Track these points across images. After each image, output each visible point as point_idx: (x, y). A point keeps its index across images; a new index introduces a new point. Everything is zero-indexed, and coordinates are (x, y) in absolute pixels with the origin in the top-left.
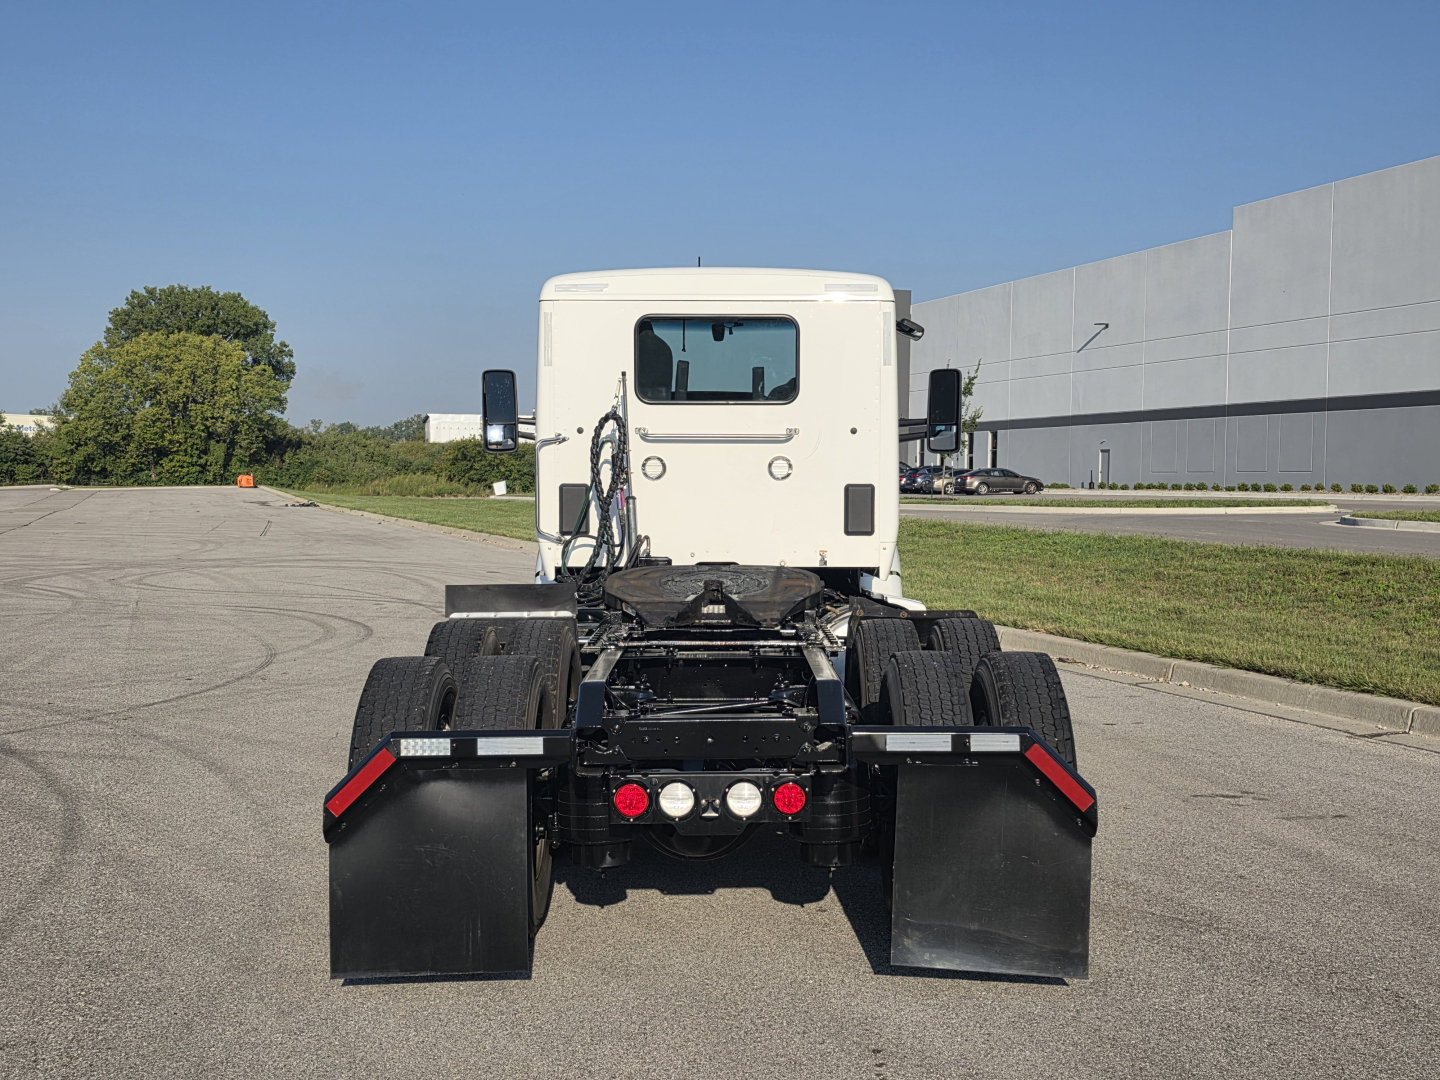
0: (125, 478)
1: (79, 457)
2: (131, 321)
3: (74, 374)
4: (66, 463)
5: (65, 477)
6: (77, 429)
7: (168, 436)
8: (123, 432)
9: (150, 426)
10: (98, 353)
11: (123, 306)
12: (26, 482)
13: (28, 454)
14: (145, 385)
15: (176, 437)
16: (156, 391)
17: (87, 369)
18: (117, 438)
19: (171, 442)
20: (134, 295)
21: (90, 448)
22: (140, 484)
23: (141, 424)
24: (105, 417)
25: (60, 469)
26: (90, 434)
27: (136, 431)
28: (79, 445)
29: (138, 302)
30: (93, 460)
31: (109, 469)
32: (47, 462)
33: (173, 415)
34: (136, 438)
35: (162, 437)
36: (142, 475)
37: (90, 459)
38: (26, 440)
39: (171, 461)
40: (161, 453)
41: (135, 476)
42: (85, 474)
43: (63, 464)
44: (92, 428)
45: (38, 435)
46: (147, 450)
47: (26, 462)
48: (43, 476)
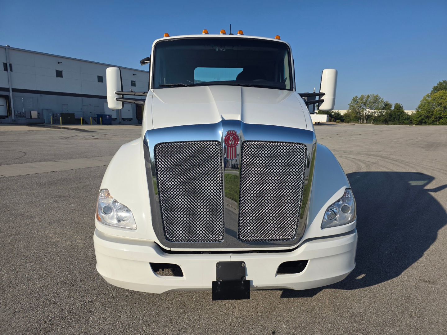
0: (430, 123)
1: (420, 119)
2: (436, 89)
3: (421, 101)
4: (417, 120)
5: (416, 123)
6: (420, 113)
7: (442, 114)
8: (431, 113)
9: (438, 112)
10: (428, 96)
11: (436, 85)
12: (406, 124)
13: (408, 118)
14: (438, 103)
15: (444, 114)
16: (441, 104)
17: (425, 99)
18: (429, 115)
19: (443, 115)
20: (440, 82)
21: (423, 117)
22: (434, 125)
23: (436, 111)
24: (427, 110)
25: (415, 122)
26: (423, 114)
27: (434, 113)
28: (420, 116)
29: (440, 84)
30: (423, 119)
31: (427, 121)
32: (412, 120)
33: (444, 109)
34: (434, 115)
35: (441, 114)
36: (435, 123)
37: (422, 119)
38: (408, 115)
39: (443, 120)
40: (440, 118)
41: (433, 123)
42: (420, 123)
43: (416, 120)
44: (424, 113)
45: (412, 114)
46: (437, 117)
47: (408, 120)
48: (411, 123)
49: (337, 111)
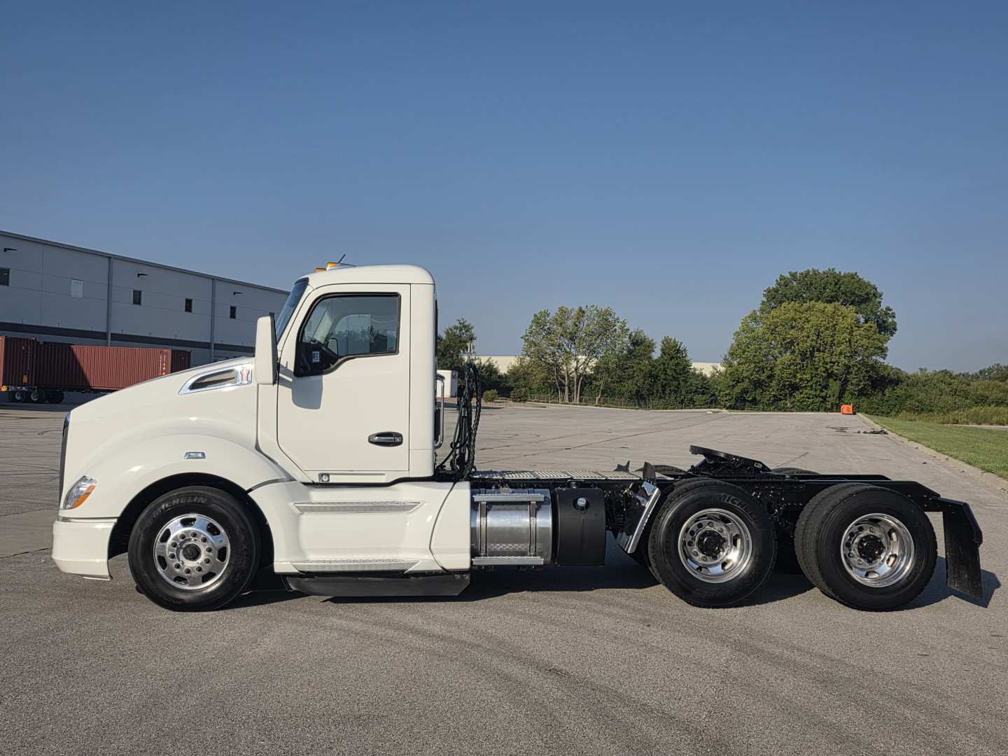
0: (769, 405)
1: (737, 390)
2: (776, 297)
3: (737, 333)
4: (729, 394)
5: (728, 404)
6: (737, 370)
7: (799, 376)
8: (767, 373)
9: (786, 369)
10: (754, 318)
11: (773, 285)
12: (701, 407)
13: (705, 388)
14: (784, 340)
15: (805, 376)
16: (792, 343)
17: (746, 329)
18: (763, 377)
19: (801, 380)
20: (782, 278)
21: (746, 384)
22: (780, 410)
23: (780, 367)
24: (755, 363)
25: (724, 399)
26: (745, 374)
27: (777, 372)
28: (738, 382)
29: (784, 282)
30: (748, 392)
31: (758, 399)
32: (717, 393)
33: (803, 360)
34: (777, 377)
35: (795, 377)
36: (781, 404)
37: (745, 391)
38: (704, 378)
39: (801, 393)
40: (795, 387)
41: (775, 404)
42: (740, 403)
43: (727, 394)
44: (746, 370)
45: (713, 375)
46: (784, 386)
47: (703, 393)
48: (713, 402)
49: (487, 358)
